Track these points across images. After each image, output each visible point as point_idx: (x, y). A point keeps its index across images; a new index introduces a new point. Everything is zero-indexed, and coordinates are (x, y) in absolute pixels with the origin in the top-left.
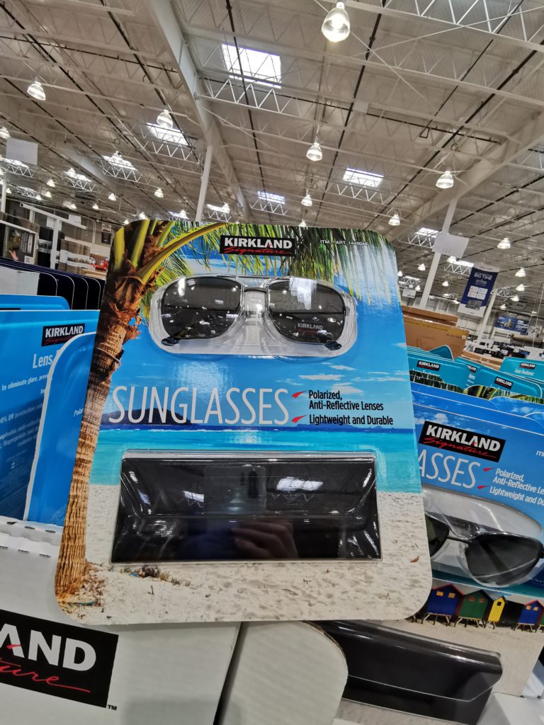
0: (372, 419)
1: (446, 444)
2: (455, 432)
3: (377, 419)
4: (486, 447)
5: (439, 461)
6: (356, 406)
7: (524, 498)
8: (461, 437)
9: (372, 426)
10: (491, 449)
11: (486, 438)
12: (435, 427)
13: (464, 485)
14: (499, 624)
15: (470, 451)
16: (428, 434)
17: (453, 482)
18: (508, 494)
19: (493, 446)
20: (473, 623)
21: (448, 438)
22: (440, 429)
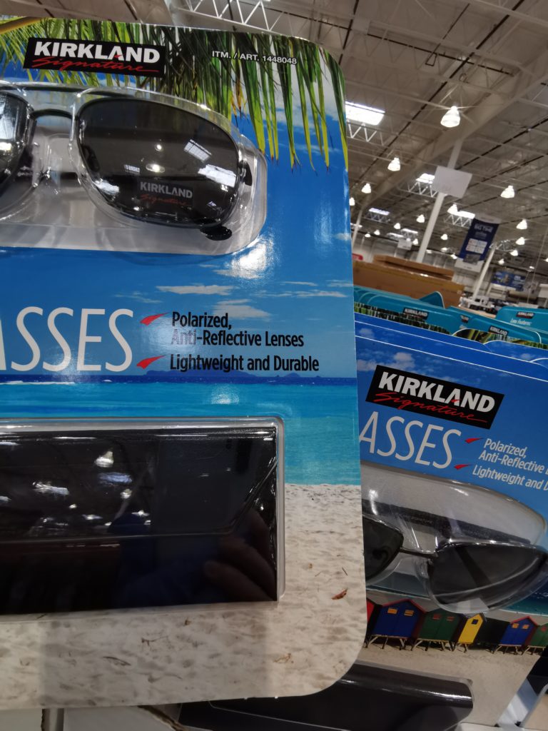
0: (282, 362)
1: (409, 403)
2: (425, 383)
3: (292, 361)
4: (472, 406)
5: (398, 428)
6: (255, 339)
7: (525, 482)
8: (433, 391)
9: (282, 373)
10: (480, 408)
11: (474, 391)
12: (394, 376)
13: (435, 464)
14: (474, 646)
15: (446, 412)
16: (381, 386)
17: (418, 461)
18: (499, 476)
19: (483, 404)
20: (438, 646)
21: (413, 393)
22: (401, 378)
